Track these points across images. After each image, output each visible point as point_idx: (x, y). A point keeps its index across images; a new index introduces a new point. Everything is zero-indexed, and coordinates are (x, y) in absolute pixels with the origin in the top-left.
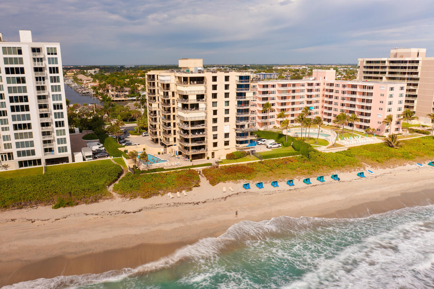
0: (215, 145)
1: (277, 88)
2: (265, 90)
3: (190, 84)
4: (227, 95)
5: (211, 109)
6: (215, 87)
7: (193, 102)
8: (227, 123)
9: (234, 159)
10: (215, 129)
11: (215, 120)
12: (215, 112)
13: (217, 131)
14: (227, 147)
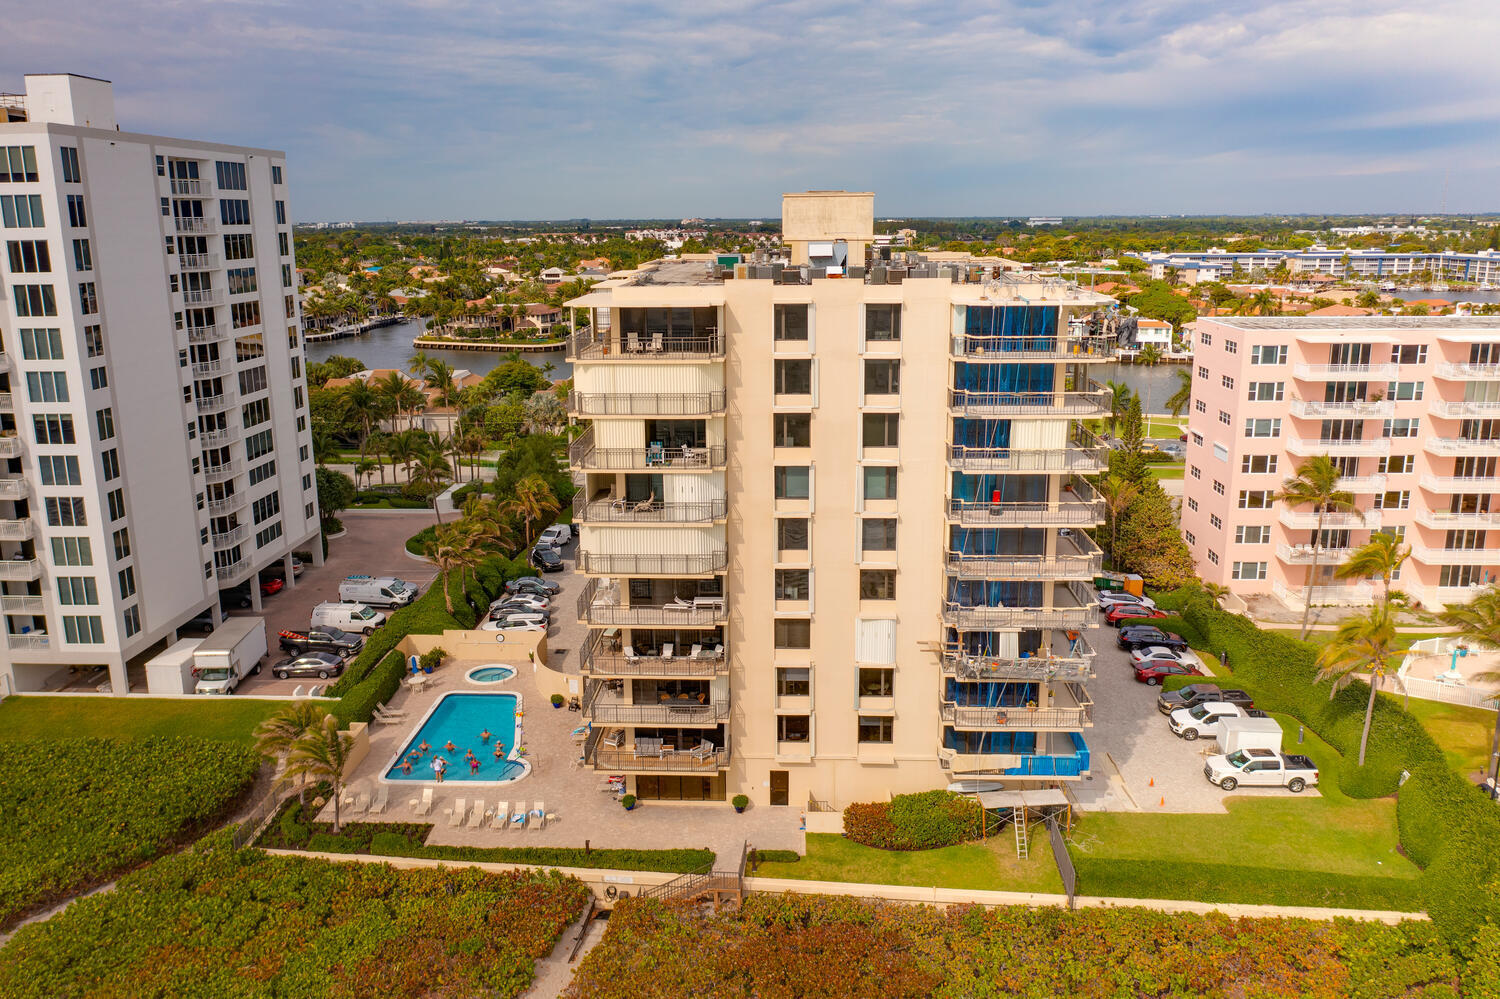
0: (794, 728)
1: (1437, 366)
2: (1348, 374)
3: (624, 349)
4: (880, 430)
5: (761, 511)
6: (794, 376)
7: (620, 466)
8: (874, 606)
9: (891, 847)
10: (793, 633)
11: (792, 583)
12: (793, 533)
13: (807, 645)
14: (875, 751)
